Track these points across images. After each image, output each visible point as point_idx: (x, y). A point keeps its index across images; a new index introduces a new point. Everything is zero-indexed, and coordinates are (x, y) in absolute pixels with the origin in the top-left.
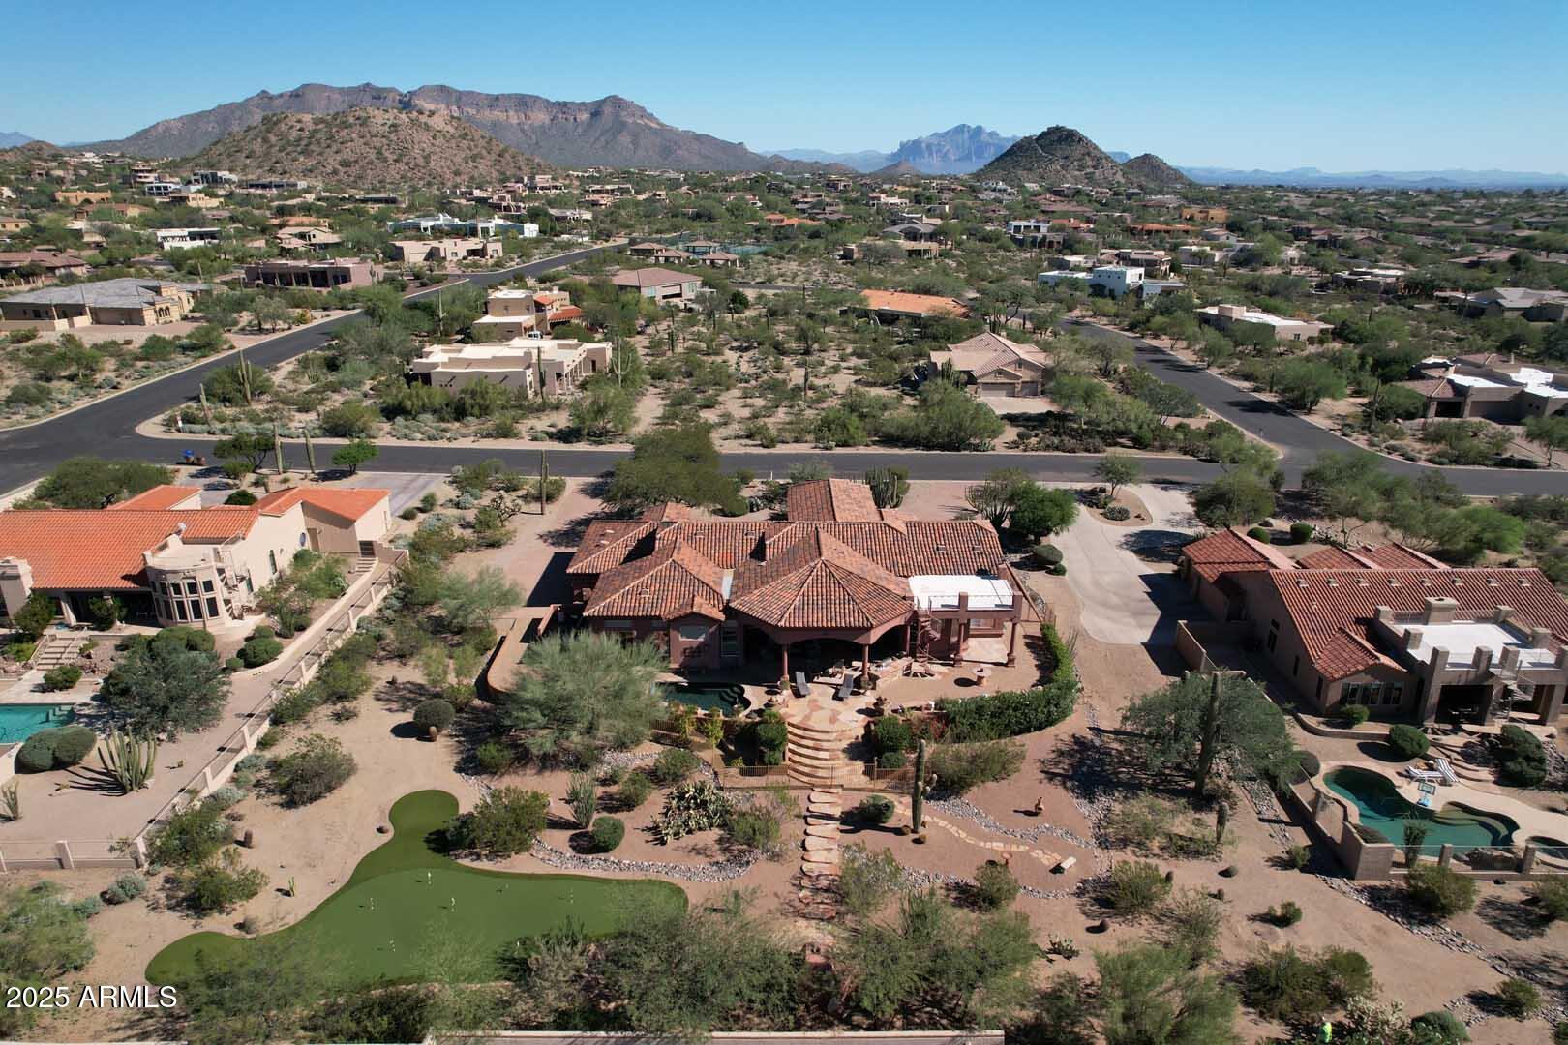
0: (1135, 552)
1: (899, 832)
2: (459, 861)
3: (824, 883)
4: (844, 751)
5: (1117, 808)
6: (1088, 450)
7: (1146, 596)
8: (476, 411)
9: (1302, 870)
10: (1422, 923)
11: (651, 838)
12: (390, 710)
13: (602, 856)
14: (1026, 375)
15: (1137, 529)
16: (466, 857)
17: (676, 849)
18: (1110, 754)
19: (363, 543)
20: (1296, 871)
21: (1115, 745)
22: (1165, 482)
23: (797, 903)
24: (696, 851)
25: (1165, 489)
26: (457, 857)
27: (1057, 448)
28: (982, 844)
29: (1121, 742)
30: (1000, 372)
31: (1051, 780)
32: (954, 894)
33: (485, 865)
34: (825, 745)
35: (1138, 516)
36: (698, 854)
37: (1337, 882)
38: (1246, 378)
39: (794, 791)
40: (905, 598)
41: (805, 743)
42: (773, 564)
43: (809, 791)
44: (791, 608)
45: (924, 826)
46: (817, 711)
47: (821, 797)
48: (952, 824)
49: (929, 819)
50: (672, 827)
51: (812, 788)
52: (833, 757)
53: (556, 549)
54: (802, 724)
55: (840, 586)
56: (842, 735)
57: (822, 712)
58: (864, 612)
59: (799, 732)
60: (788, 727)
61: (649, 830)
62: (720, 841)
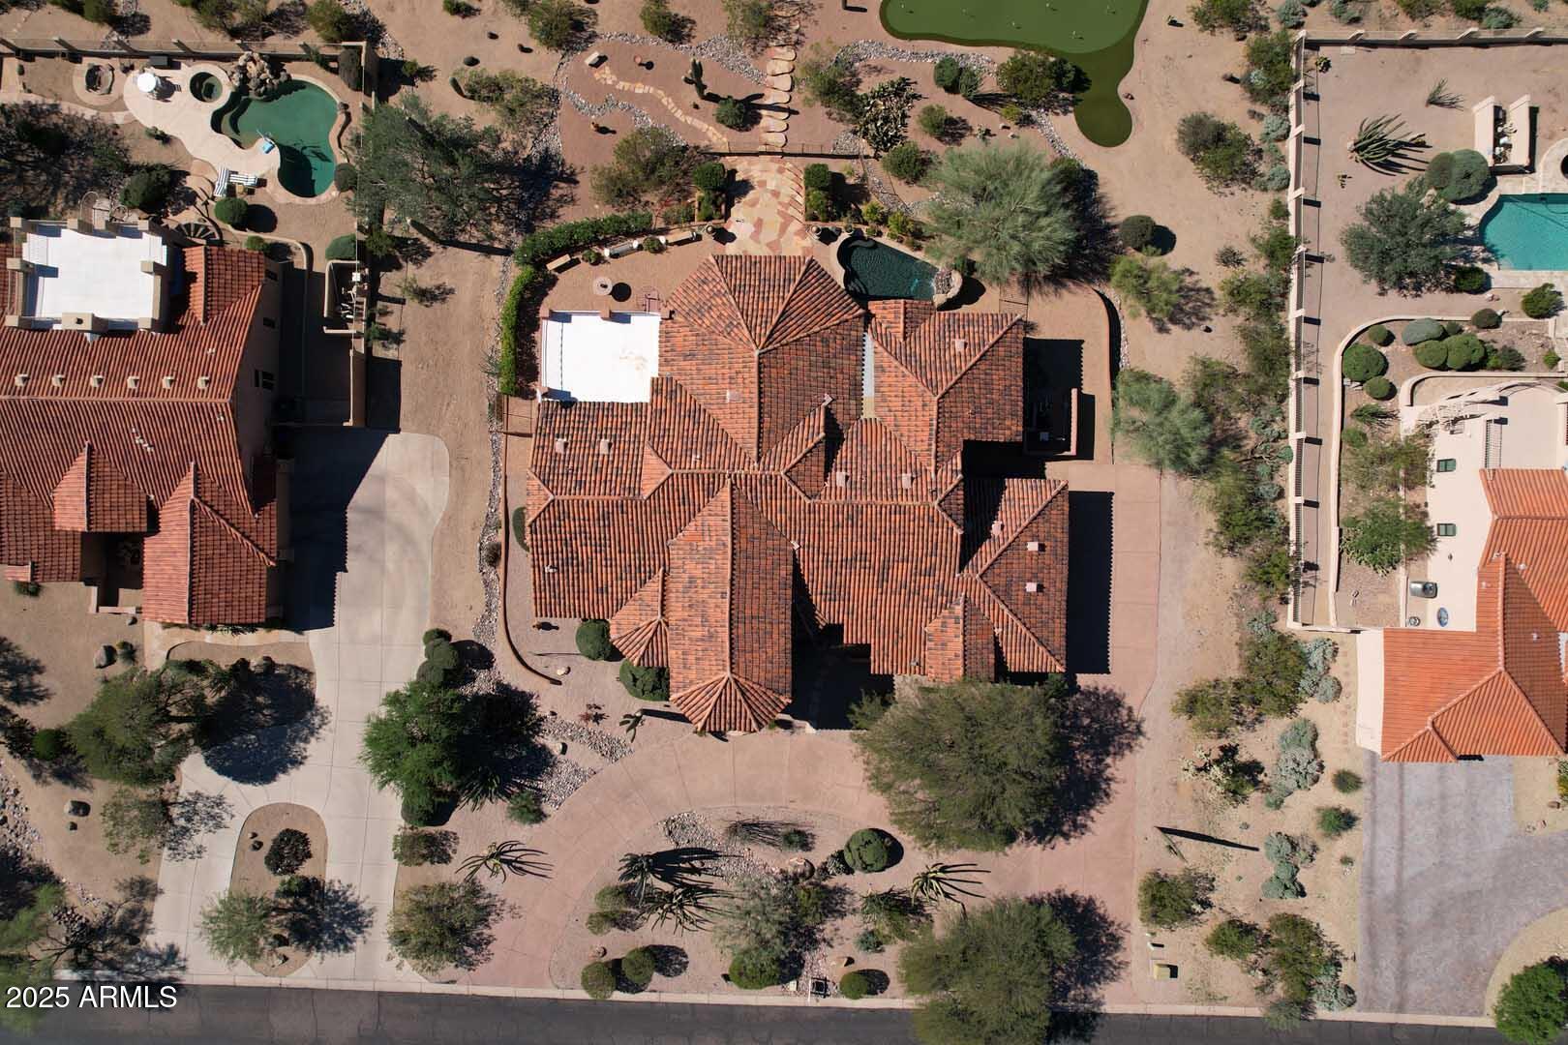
3: (781, 37)
4: (752, 188)
17: (892, 72)
23: (802, 16)
24: (877, 71)
31: (573, 173)
32: (687, 30)
36: (876, 68)
39: (798, 150)
40: (672, 312)
41: (786, 200)
42: (814, 384)
43: (787, 150)
44: (798, 278)
45: (696, 107)
46: (774, 236)
47: (777, 140)
48: (672, 116)
49: (689, 120)
50: (896, 95)
51: (783, 154)
52: (763, 184)
53: (1109, 687)
54: (788, 219)
55: (742, 314)
56: (753, 204)
57: (770, 234)
58: (719, 274)
59: (791, 211)
60: (801, 218)
61: (914, 96)
62: (859, 83)
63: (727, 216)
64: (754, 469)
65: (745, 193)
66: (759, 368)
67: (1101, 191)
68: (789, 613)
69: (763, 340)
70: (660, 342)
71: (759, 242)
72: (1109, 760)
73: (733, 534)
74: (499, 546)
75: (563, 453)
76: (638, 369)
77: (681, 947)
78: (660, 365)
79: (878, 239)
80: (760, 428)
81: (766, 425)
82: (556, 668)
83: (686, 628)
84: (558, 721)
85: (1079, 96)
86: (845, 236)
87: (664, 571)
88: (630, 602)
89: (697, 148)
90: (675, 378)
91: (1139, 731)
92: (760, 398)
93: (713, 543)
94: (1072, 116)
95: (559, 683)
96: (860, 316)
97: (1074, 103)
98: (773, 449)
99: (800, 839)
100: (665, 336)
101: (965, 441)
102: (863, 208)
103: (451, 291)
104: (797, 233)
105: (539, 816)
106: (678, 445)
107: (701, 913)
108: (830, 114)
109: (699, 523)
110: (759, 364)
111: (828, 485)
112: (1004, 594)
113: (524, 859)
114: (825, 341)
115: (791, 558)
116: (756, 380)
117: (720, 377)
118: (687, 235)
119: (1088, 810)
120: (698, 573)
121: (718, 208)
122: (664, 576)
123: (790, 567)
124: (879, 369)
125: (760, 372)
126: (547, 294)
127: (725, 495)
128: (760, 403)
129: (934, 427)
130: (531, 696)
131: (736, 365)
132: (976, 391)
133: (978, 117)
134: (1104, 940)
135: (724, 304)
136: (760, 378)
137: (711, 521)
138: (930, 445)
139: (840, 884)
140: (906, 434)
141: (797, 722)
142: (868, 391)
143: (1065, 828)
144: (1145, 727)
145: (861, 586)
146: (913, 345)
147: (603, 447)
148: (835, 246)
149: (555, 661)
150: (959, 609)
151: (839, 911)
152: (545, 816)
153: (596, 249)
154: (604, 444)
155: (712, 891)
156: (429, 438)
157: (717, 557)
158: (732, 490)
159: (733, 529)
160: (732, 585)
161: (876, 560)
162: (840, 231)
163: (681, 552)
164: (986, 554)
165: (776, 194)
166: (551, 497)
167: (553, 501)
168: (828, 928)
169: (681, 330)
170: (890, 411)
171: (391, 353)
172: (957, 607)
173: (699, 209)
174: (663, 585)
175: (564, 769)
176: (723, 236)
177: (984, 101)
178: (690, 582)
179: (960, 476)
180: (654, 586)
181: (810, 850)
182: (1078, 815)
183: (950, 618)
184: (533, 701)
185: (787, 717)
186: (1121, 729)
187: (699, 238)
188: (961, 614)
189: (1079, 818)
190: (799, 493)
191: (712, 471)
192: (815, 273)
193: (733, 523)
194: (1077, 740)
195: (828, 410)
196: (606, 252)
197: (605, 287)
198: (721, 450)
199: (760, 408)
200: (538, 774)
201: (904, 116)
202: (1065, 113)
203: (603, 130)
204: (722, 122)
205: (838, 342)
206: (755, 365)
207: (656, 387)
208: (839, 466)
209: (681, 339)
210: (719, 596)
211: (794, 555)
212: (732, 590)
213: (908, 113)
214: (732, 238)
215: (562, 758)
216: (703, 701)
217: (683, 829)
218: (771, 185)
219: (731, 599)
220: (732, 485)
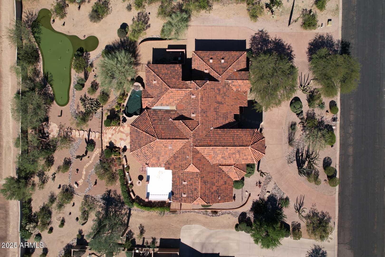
3: (69, 134)
4: (111, 141)
17: (79, 102)
23: (63, 128)
28: (84, 169)
31: (108, 191)
32: (68, 160)
36: (77, 107)
39: (100, 129)
40: (146, 164)
41: (114, 132)
42: (166, 123)
43: (100, 132)
44: (136, 128)
45: (89, 157)
46: (124, 135)
47: (98, 135)
48: (91, 164)
49: (92, 159)
50: (85, 101)
51: (102, 133)
52: (110, 138)
53: (250, 40)
54: (120, 131)
55: (147, 144)
56: (116, 141)
57: (124, 136)
58: (135, 151)
59: (117, 130)
60: (119, 127)
61: (85, 96)
62: (82, 112)
63: (119, 148)
64: (191, 140)
65: (113, 143)
66: (162, 139)
67: (111, 44)
68: (231, 130)
69: (154, 138)
70: (155, 167)
71: (126, 139)
72: (270, 39)
73: (210, 146)
74: (212, 211)
75: (186, 195)
76: (162, 173)
77: (323, 159)
78: (161, 167)
79: (125, 106)
80: (179, 139)
81: (178, 137)
82: (246, 195)
83: (236, 159)
84: (260, 194)
85: (85, 50)
86: (124, 115)
87: (220, 165)
88: (229, 174)
89: (100, 157)
90: (165, 163)
91: (262, 31)
92: (170, 139)
93: (212, 152)
94: (90, 53)
95: (250, 194)
96: (147, 111)
97: (87, 52)
98: (185, 135)
99: (293, 126)
100: (153, 166)
101: (182, 80)
102: (116, 110)
103: (141, 225)
104: (123, 129)
105: (287, 199)
106: (184, 162)
107: (314, 153)
108: (91, 120)
109: (206, 156)
110: (161, 139)
111: (195, 119)
112: (225, 69)
113: (299, 203)
114: (154, 120)
115: (216, 130)
116: (165, 140)
117: (165, 150)
118: (124, 159)
119: (284, 45)
120: (220, 156)
121: (117, 151)
122: (221, 165)
123: (218, 130)
124: (162, 105)
125: (163, 139)
126: (141, 198)
127: (198, 148)
128: (172, 139)
129: (178, 89)
130: (254, 202)
131: (161, 146)
132: (168, 77)
133: (91, 78)
134: (320, 40)
135: (144, 150)
136: (165, 139)
137: (206, 152)
138: (183, 90)
139: (306, 114)
140: (180, 97)
141: (260, 127)
142: (168, 108)
143: (289, 52)
144: (261, 30)
145: (223, 109)
146: (155, 95)
147: (185, 183)
148: (127, 118)
149: (244, 195)
150: (230, 81)
151: (313, 115)
152: (287, 197)
153: (129, 185)
154: (184, 183)
155: (308, 150)
156: (182, 231)
157: (216, 150)
158: (197, 146)
159: (208, 146)
160: (224, 146)
161: (216, 105)
162: (123, 117)
163: (214, 161)
164: (214, 74)
165: (113, 135)
166: (199, 198)
167: (200, 197)
168: (318, 118)
169: (151, 161)
170: (173, 102)
171: (158, 241)
172: (229, 82)
173: (117, 156)
174: (224, 165)
175: (274, 192)
176: (125, 149)
177: (86, 77)
178: (223, 158)
179: (192, 81)
180: (224, 168)
181: (296, 123)
182: (285, 48)
183: (232, 84)
184: (255, 201)
185: (259, 130)
186: (261, 36)
187: (125, 156)
188: (231, 81)
189: (286, 48)
190: (197, 127)
191: (192, 152)
192: (135, 124)
193: (206, 146)
194: (265, 48)
195: (174, 120)
196: (130, 182)
197: (139, 182)
198: (185, 150)
199: (173, 139)
200: (275, 199)
201: (90, 99)
202: (89, 54)
203: (96, 183)
204: (93, 150)
205: (154, 117)
206: (161, 140)
207: (168, 168)
208: (190, 116)
209: (154, 161)
210: (227, 150)
211: (215, 129)
212: (226, 146)
213: (90, 98)
214: (125, 147)
215: (271, 193)
216: (257, 154)
217: (290, 159)
218: (110, 136)
219: (228, 146)
220: (196, 146)
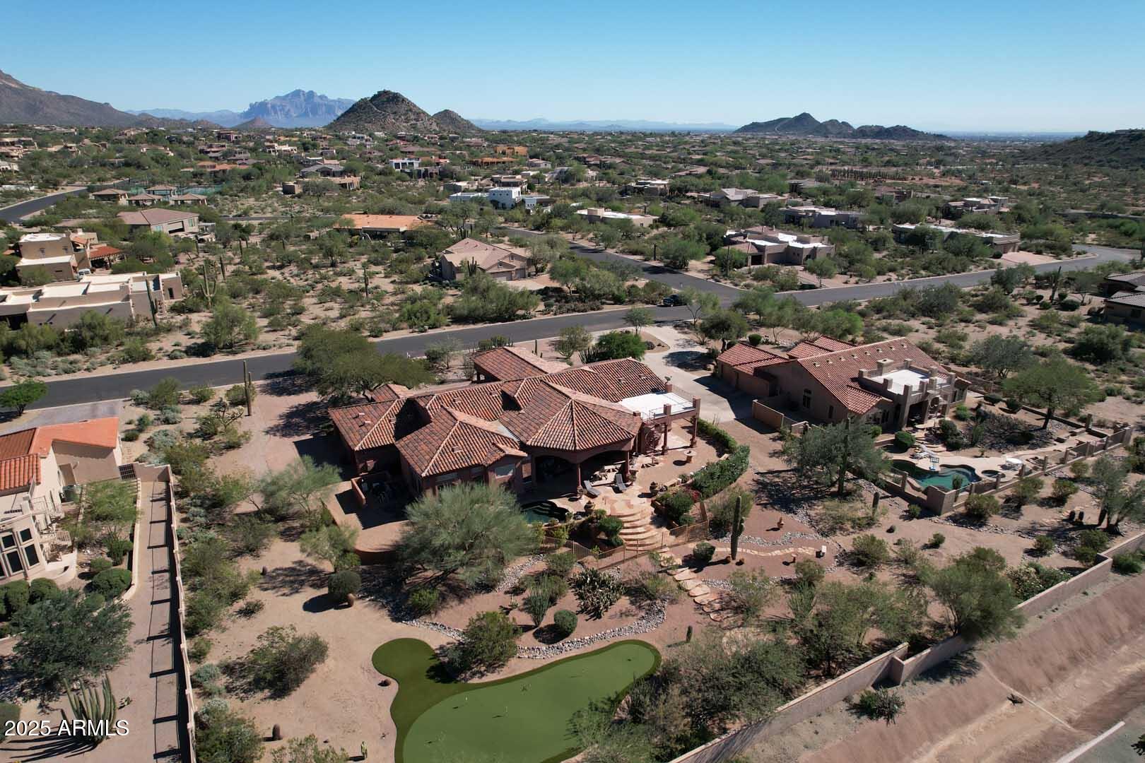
0: (678, 367)
1: (725, 561)
2: (470, 682)
3: (717, 606)
4: (651, 523)
5: (812, 513)
6: (593, 309)
7: (709, 392)
8: (98, 341)
9: (918, 518)
10: (981, 526)
11: (588, 617)
12: (284, 595)
13: (567, 640)
14: (517, 264)
15: (666, 353)
16: (472, 677)
17: (611, 617)
18: (779, 485)
19: (121, 468)
20: (915, 519)
21: (777, 480)
22: (656, 322)
23: (714, 623)
24: (625, 614)
25: (658, 326)
26: (465, 679)
27: (574, 311)
28: (770, 554)
29: (778, 477)
30: (501, 264)
31: (766, 508)
33: (490, 677)
34: (638, 523)
35: (659, 345)
36: (627, 616)
37: (935, 519)
38: (635, 253)
53: (291, 439)
62: (632, 603)
63: (653, 504)
85: (434, 662)
94: (435, 646)
96: (527, 441)
119: (291, 412)
171: (771, 435)
186: (278, 431)
189: (295, 410)
202: (441, 648)
